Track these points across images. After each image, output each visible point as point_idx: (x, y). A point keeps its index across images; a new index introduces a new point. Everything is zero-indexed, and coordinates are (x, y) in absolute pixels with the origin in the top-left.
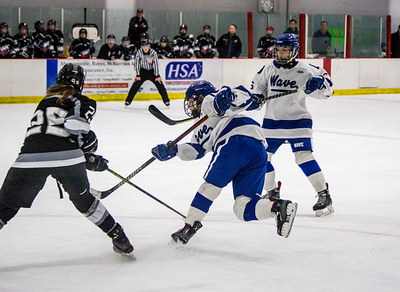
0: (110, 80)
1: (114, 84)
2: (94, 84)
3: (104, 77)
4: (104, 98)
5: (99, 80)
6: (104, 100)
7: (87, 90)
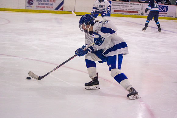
0: (131, 10)
1: (132, 11)
2: (125, 11)
3: (129, 9)
5: (127, 9)
6: (128, 17)
7: (122, 13)
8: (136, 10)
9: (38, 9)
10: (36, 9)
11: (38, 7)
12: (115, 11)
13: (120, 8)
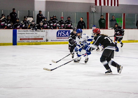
3: (34, 36)
6: (34, 44)
7: (27, 40)
8: (41, 37)
12: (21, 39)
13: (25, 36)
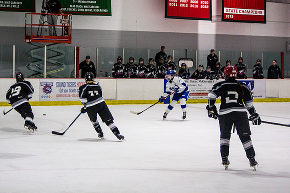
0: (200, 91)
4: (196, 101)
5: (194, 91)
6: (197, 103)
9: (59, 100)
10: (57, 100)
11: (60, 96)
